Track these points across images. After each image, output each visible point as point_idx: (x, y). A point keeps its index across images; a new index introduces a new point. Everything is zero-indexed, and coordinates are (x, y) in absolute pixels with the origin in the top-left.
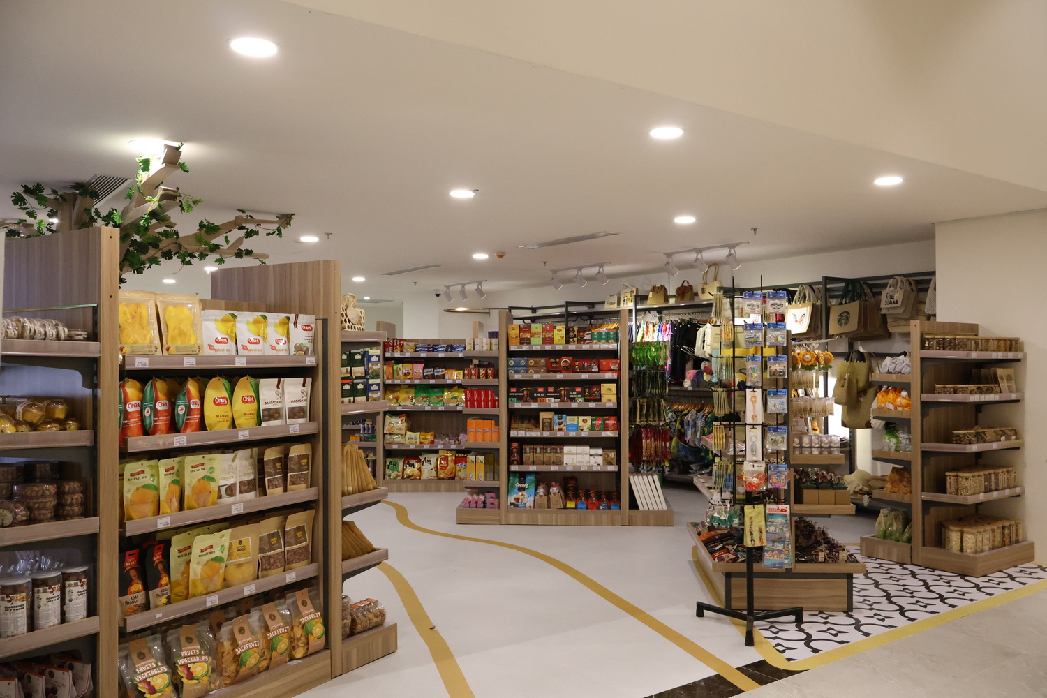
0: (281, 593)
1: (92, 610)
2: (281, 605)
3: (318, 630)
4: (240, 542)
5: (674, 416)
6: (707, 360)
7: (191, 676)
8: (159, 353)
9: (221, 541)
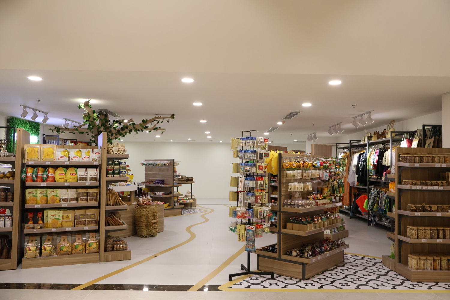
0: (84, 232)
1: (12, 226)
2: (83, 236)
3: (94, 246)
4: (67, 215)
5: (377, 193)
6: (390, 167)
7: (45, 249)
8: (40, 160)
9: (59, 214)
